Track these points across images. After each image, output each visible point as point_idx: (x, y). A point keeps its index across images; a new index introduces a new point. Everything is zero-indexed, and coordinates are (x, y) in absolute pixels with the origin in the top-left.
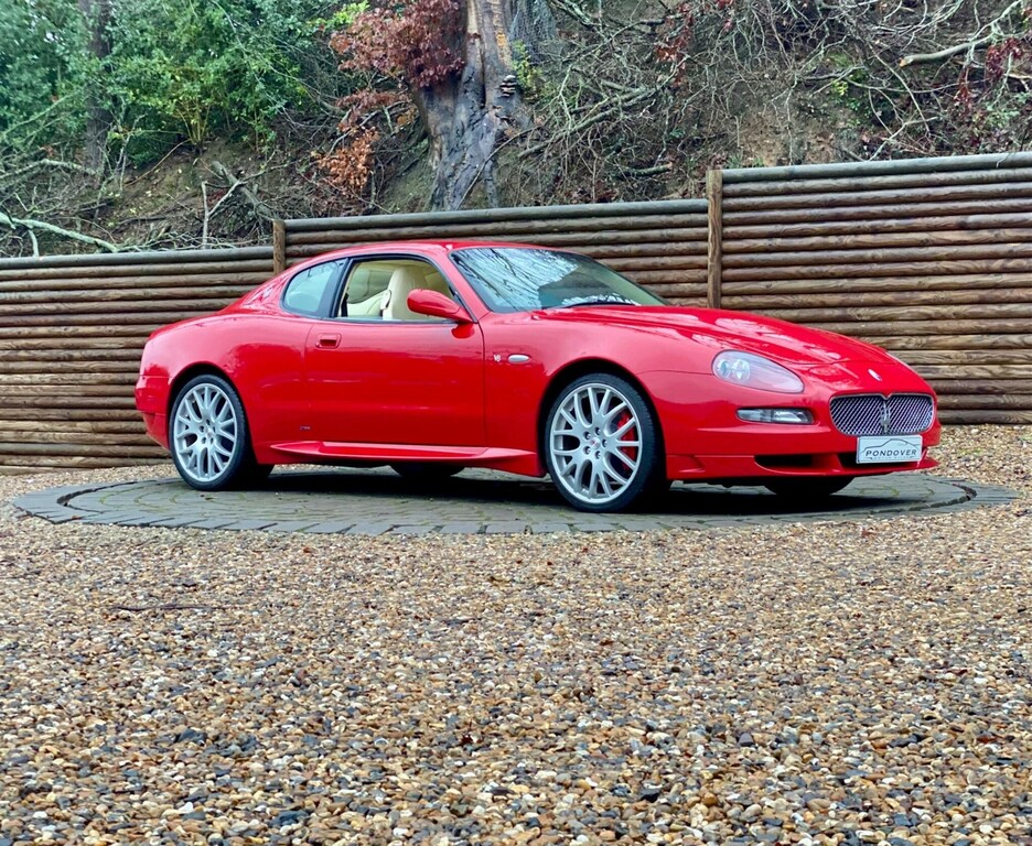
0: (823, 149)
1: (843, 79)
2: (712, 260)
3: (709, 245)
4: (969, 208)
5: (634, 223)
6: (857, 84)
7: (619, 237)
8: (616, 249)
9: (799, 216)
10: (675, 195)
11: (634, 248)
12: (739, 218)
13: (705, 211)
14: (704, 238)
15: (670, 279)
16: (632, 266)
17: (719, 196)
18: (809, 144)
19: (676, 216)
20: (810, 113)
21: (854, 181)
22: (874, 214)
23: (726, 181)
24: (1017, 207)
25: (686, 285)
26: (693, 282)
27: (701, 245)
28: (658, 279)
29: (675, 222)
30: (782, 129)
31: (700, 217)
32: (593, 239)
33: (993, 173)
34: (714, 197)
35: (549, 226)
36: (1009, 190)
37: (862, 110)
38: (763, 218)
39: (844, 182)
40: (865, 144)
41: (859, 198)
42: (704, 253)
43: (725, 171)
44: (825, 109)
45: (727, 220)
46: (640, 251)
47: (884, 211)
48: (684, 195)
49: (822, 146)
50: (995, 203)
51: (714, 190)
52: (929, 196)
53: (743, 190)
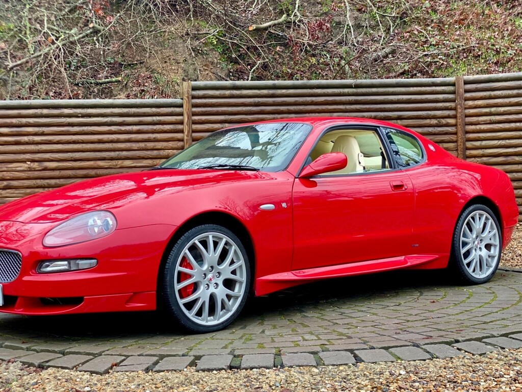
0: (207, 74)
1: (214, 35)
2: (187, 136)
3: (185, 127)
4: (335, 109)
5: (134, 113)
6: (221, 38)
7: (124, 121)
8: (123, 128)
9: (238, 111)
10: (123, 96)
11: (135, 128)
12: (202, 111)
13: (181, 106)
14: (182, 123)
15: (159, 147)
16: (133, 139)
17: (190, 97)
18: (200, 70)
19: (162, 109)
20: (199, 53)
21: (271, 92)
22: (283, 111)
23: (194, 89)
24: (358, 109)
25: (169, 151)
26: (173, 149)
27: (180, 127)
28: (152, 147)
29: (163, 112)
30: (181, 61)
31: (178, 110)
32: (106, 122)
33: (346, 90)
34: (188, 97)
35: (75, 113)
36: (355, 100)
37: (224, 53)
38: (218, 111)
39: (265, 92)
40: (230, 72)
41: (274, 102)
42: (182, 131)
43: (194, 83)
44: (206, 50)
45: (195, 112)
46: (139, 130)
47: (288, 109)
48: (128, 97)
49: (207, 72)
50: (348, 107)
51: (188, 94)
52: (313, 101)
53: (204, 95)
